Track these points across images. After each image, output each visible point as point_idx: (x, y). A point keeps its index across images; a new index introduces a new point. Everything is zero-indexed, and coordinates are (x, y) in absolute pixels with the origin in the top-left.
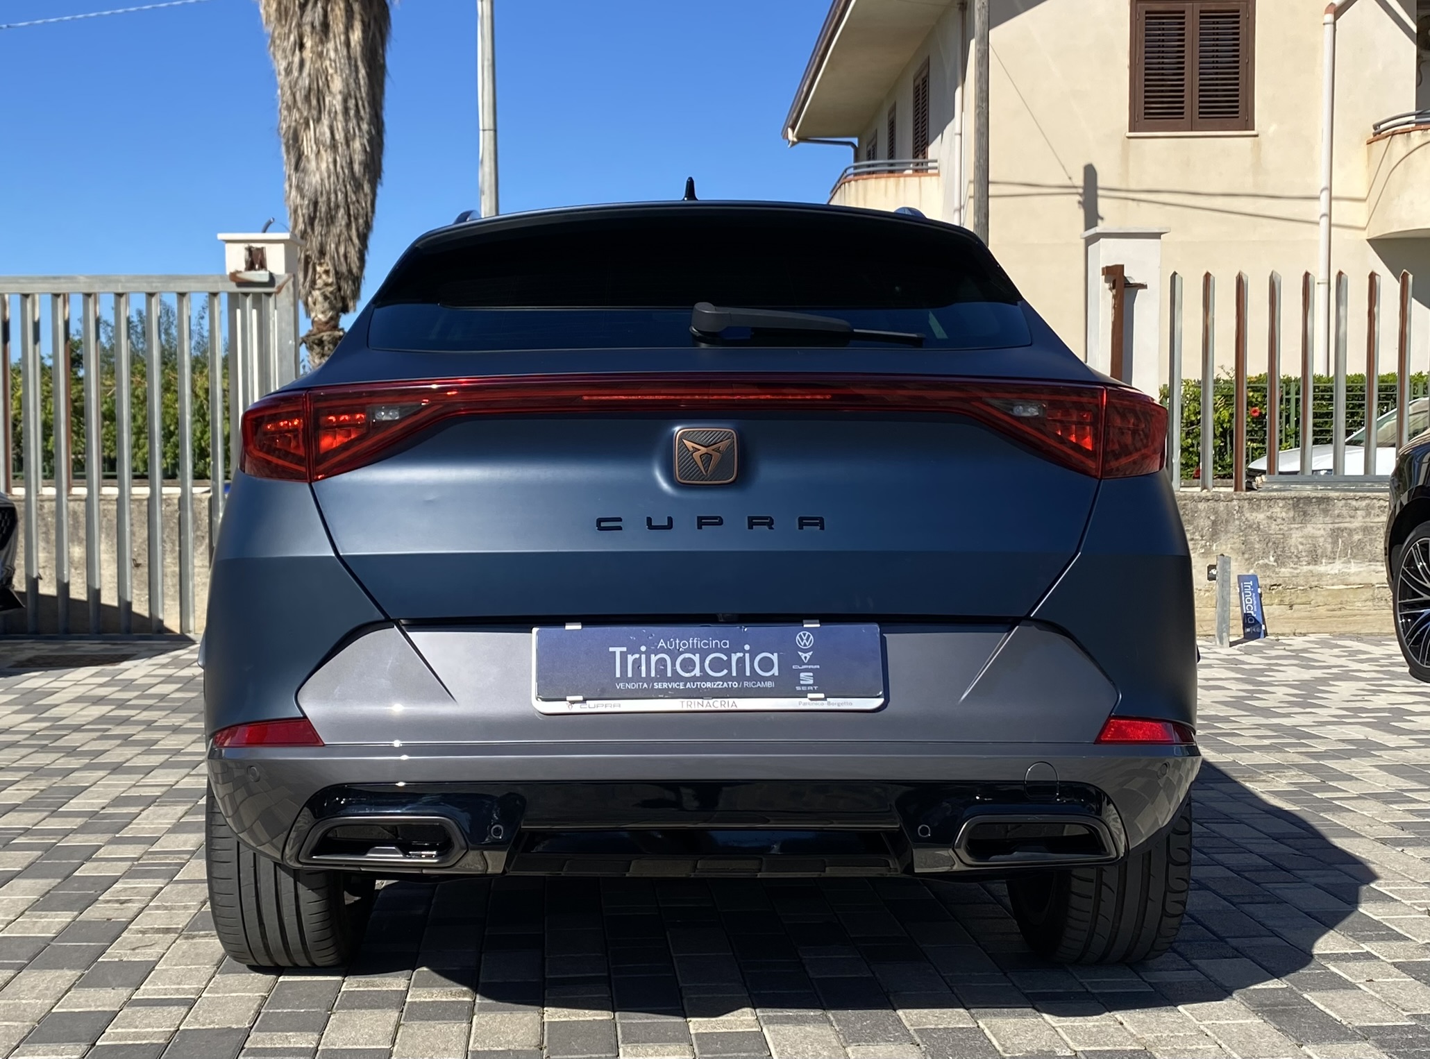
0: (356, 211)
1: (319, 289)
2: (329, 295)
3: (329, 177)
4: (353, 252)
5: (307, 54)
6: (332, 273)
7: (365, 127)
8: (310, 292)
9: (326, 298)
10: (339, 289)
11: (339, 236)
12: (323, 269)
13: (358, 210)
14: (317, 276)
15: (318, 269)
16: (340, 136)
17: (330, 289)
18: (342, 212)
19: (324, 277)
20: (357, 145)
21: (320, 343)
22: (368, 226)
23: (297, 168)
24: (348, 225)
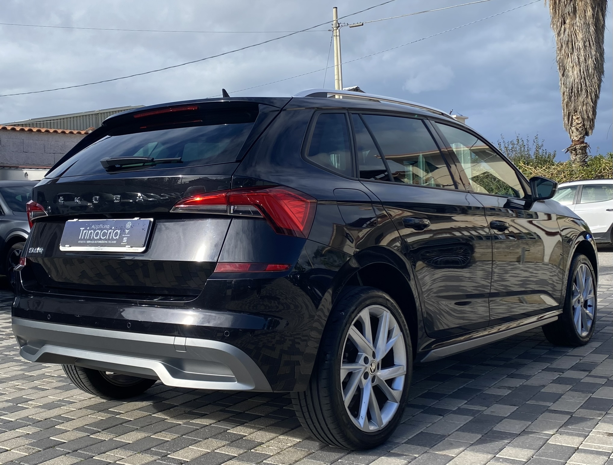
0: (590, 91)
1: (575, 126)
2: (578, 128)
3: (578, 77)
4: (590, 108)
5: (567, 26)
6: (580, 119)
7: (593, 53)
8: (571, 128)
9: (577, 129)
10: (584, 125)
11: (583, 102)
12: (576, 117)
13: (592, 90)
14: (573, 121)
15: (574, 117)
16: (582, 59)
17: (580, 125)
18: (584, 91)
19: (577, 121)
20: (590, 62)
21: (575, 150)
22: (597, 97)
23: (563, 75)
24: (587, 97)
